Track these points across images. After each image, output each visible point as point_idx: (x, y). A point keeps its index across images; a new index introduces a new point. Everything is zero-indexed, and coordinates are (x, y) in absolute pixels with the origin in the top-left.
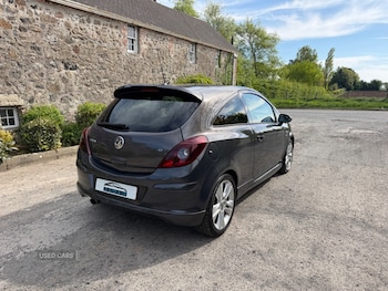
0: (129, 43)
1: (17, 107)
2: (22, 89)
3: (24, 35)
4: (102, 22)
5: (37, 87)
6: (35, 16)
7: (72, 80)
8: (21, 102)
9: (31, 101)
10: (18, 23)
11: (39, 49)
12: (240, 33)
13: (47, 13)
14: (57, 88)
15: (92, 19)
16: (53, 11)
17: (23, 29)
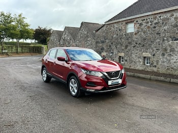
2: (151, 51)
3: (155, 29)
5: (157, 50)
6: (160, 20)
9: (154, 55)
10: (154, 25)
11: (160, 34)
13: (166, 17)
14: (166, 50)
16: (169, 15)
17: (155, 27)
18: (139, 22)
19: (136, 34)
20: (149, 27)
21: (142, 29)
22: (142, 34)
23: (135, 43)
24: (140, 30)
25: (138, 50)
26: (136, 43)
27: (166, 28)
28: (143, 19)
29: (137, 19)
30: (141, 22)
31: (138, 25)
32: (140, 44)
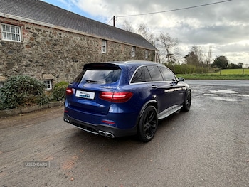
0: (102, 48)
1: (52, 80)
2: (54, 72)
3: (56, 47)
4: (90, 39)
5: (60, 70)
6: (60, 38)
7: (76, 67)
8: (53, 77)
9: (58, 77)
10: (53, 42)
11: (62, 53)
12: (158, 40)
13: (66, 36)
14: (69, 71)
15: (86, 38)
16: (68, 36)
17: (55, 45)
18: (31, 30)
19: (27, 46)
20: (47, 42)
21: (38, 42)
22: (40, 49)
23: (27, 60)
24: (36, 43)
25: (34, 71)
26: (31, 61)
27: (67, 48)
28: (38, 28)
29: (29, 26)
30: (35, 31)
31: (30, 35)
32: (37, 62)
